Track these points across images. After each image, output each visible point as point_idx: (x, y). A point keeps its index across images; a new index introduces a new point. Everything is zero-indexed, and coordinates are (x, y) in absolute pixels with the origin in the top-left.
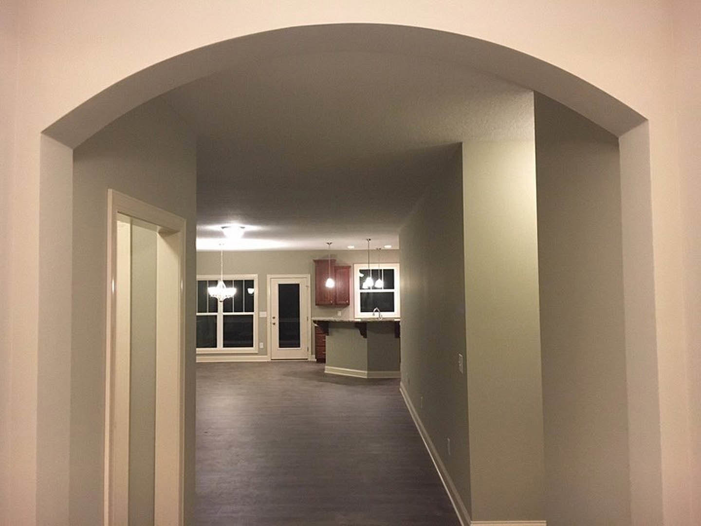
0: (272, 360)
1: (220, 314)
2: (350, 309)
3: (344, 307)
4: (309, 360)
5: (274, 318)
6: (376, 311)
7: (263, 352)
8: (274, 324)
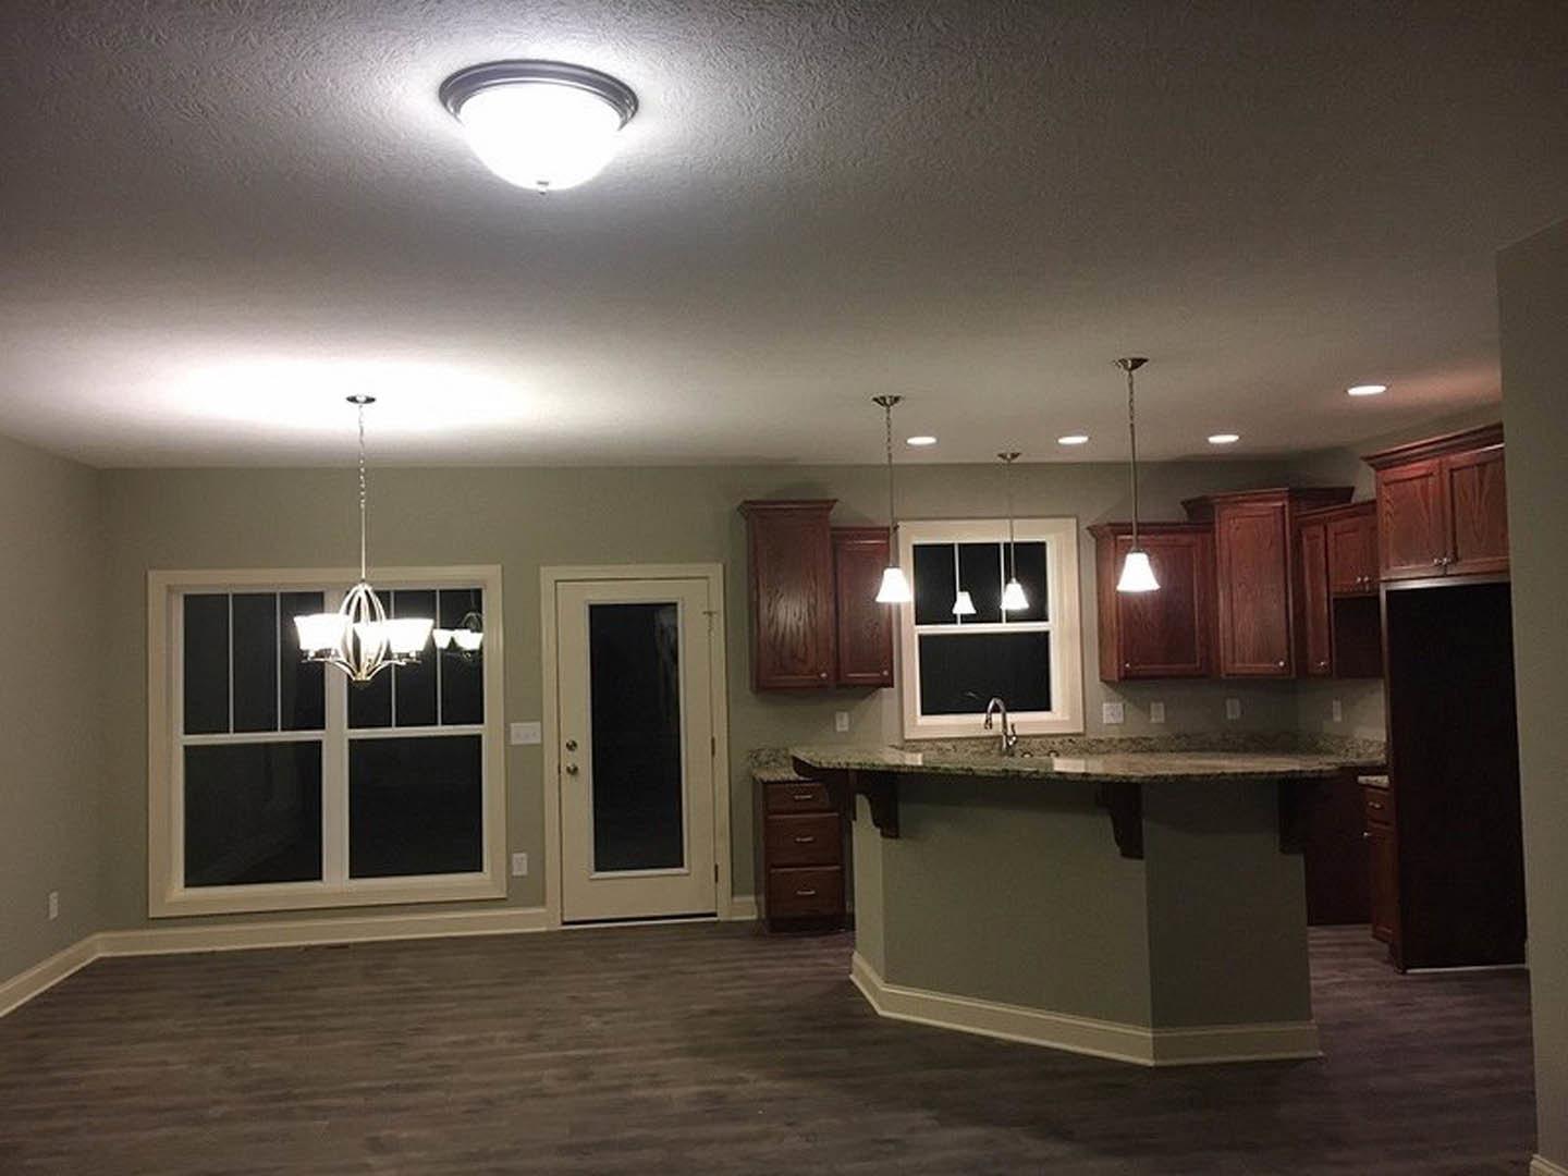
0: (565, 923)
1: (336, 737)
2: (886, 702)
3: (863, 697)
4: (721, 918)
5: (572, 746)
6: (996, 709)
7: (526, 891)
8: (574, 771)
